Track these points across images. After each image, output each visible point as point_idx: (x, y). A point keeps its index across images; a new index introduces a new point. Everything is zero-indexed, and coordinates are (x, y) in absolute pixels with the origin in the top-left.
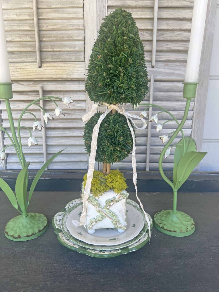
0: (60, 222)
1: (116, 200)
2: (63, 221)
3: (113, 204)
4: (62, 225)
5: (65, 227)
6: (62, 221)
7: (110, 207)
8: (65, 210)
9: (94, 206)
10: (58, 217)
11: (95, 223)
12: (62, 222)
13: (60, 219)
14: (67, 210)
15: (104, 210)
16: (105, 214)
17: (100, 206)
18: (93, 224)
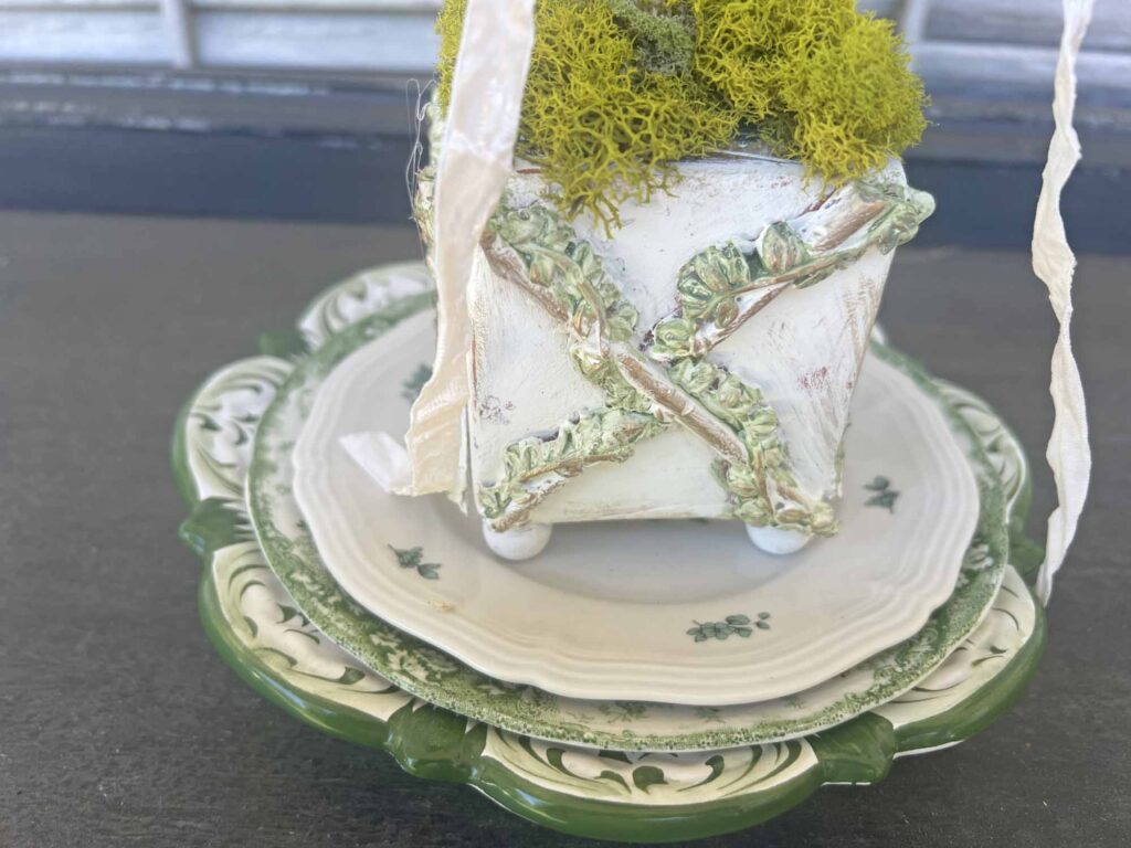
0: (242, 439)
1: (806, 260)
2: (272, 440)
3: (768, 299)
4: (259, 468)
5: (279, 487)
6: (261, 433)
7: (727, 331)
8: (292, 345)
9: (563, 316)
10: (226, 400)
11: (556, 478)
12: (259, 448)
13: (249, 419)
14: (316, 341)
15: (655, 362)
16: (662, 399)
17: (614, 320)
18: (540, 486)
